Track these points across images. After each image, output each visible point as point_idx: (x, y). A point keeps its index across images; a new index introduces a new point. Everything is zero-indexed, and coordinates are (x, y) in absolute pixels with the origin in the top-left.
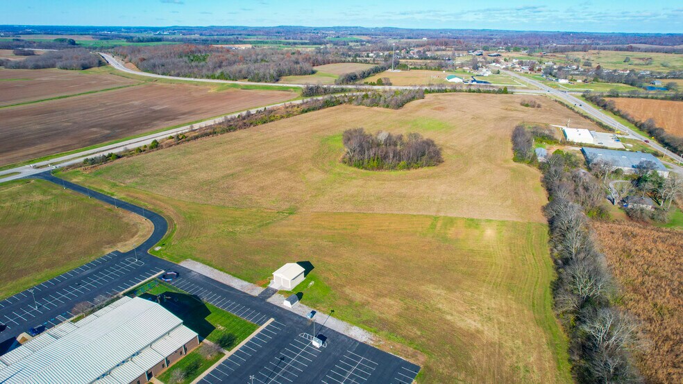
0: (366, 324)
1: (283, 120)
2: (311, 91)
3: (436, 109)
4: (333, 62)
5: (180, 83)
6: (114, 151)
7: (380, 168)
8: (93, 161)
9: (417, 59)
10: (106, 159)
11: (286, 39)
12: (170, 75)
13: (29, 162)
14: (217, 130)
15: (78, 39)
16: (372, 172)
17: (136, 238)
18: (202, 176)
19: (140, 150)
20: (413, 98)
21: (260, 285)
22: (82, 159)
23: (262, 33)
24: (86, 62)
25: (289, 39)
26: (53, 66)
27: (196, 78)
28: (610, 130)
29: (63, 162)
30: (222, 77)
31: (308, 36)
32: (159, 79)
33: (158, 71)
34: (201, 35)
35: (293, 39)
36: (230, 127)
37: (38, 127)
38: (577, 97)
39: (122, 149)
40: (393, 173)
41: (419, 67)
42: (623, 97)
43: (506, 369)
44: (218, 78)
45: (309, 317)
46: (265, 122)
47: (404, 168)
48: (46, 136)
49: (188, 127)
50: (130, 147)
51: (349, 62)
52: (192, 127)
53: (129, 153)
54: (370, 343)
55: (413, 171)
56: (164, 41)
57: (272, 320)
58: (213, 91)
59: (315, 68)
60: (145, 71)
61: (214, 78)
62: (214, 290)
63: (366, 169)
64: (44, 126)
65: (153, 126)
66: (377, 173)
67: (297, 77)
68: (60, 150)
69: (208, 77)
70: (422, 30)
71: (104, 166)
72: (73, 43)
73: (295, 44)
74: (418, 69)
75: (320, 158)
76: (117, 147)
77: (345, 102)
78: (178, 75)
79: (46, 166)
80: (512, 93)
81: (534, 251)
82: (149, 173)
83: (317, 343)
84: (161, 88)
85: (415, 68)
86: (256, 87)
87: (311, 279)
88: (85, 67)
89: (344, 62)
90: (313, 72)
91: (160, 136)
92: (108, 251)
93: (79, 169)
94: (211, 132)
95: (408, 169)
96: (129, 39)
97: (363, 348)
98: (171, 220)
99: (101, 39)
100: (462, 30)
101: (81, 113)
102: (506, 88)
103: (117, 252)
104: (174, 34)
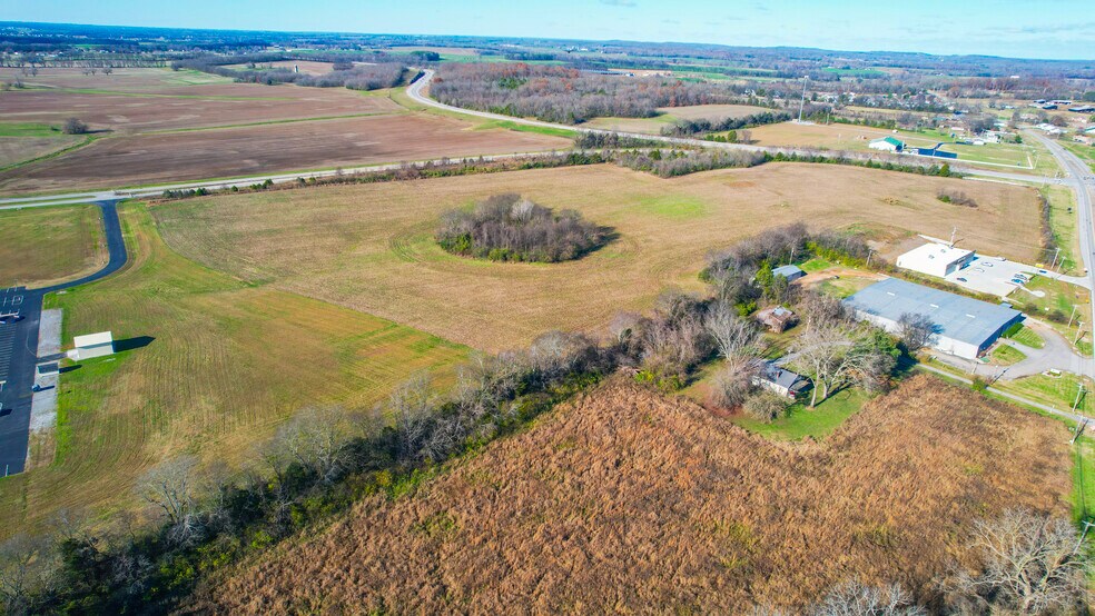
2: (590, 141)
3: (733, 185)
8: (173, 195)
10: (191, 194)
17: (62, 279)
19: (236, 190)
21: (63, 349)
26: (343, 84)
29: (150, 192)
32: (432, 108)
39: (220, 187)
47: (497, 257)
50: (231, 186)
53: (223, 192)
58: (470, 128)
63: (450, 250)
72: (433, 58)
73: (745, 73)
77: (612, 161)
80: (961, 177)
86: (523, 128)
87: (118, 356)
88: (372, 87)
90: (654, 115)
93: (147, 201)
95: (506, 260)
98: (128, 267)
99: (483, 53)
102: (947, 167)
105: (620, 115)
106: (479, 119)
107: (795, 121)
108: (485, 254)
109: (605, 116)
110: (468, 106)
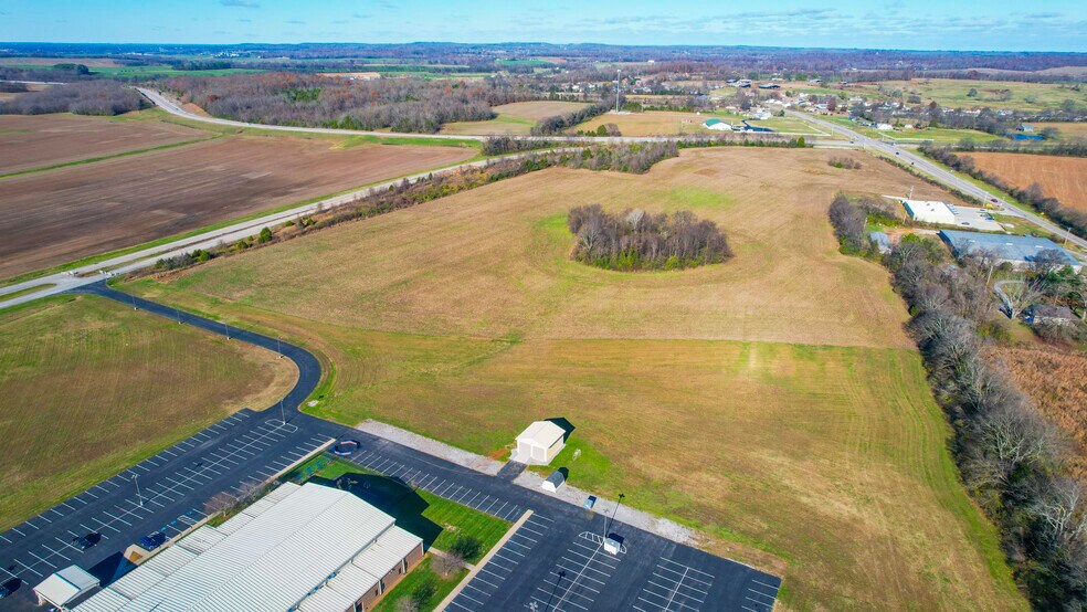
0: (680, 514)
1: (462, 193)
2: (498, 147)
3: (701, 172)
4: (520, 100)
5: (284, 136)
6: (203, 247)
7: (637, 267)
8: (172, 264)
9: (648, 93)
10: (192, 259)
11: (430, 63)
12: (263, 123)
13: (66, 267)
14: (363, 210)
15: (94, 65)
16: (624, 274)
17: (272, 388)
18: (357, 284)
19: (245, 245)
20: (662, 157)
21: (496, 458)
22: (154, 261)
23: (390, 54)
24: (120, 102)
25: (436, 62)
26: (64, 109)
27: (305, 126)
28: (975, 202)
29: (122, 265)
30: (348, 124)
31: (466, 57)
32: (246, 128)
33: (242, 116)
34: (292, 57)
35: (442, 63)
36: (382, 204)
37: (65, 209)
38: (911, 151)
39: (213, 243)
40: (660, 275)
41: (659, 106)
42: (980, 150)
43: (913, 577)
44: (342, 127)
45: (588, 506)
46: (435, 197)
47: (675, 266)
48: (82, 223)
49: (315, 205)
50: (228, 239)
51: (545, 99)
52: (320, 206)
53: (226, 250)
54: (694, 544)
55: (688, 272)
56: (234, 67)
57: (529, 513)
58: (336, 147)
59: (495, 110)
60: (219, 117)
61: (336, 127)
62: (424, 468)
63: (615, 269)
64: (75, 208)
65: (255, 204)
66: (633, 276)
67: (467, 123)
68: (108, 247)
69: (326, 126)
71: (192, 271)
72: (84, 71)
73: (448, 70)
74: (657, 109)
75: (538, 251)
76: (207, 240)
77: (555, 164)
78: (275, 123)
79: (95, 272)
80: (813, 146)
81: (908, 394)
82: (268, 281)
83: (611, 548)
84: (251, 143)
85: (652, 109)
86: (410, 141)
87: (576, 445)
88: (118, 111)
89: (538, 99)
90: (493, 116)
91: (273, 221)
92: (233, 409)
93: (150, 277)
94: (351, 214)
95: (682, 268)
96: (178, 65)
97: (683, 552)
98: (323, 356)
99: (129, 65)
100: (705, 47)
101: (130, 185)
102: (802, 139)
103: (247, 411)
104: (248, 56)
105: (466, 120)
107: (612, 112)
108: (658, 267)
109: (451, 121)
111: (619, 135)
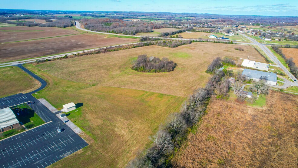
0: (83, 127)
1: (123, 50)
2: (144, 39)
3: (190, 49)
4: (164, 28)
5: (95, 34)
6: (49, 59)
7: (144, 71)
8: (39, 62)
9: (206, 28)
10: (44, 61)
11: (157, 17)
12: (94, 31)
13: (17, 61)
14: (93, 53)
16: (140, 72)
17: (32, 89)
18: (73, 69)
19: (58, 59)
20: (184, 44)
21: (58, 110)
22: (35, 61)
23: (148, 15)
25: (159, 17)
26: (55, 26)
27: (103, 32)
29: (29, 61)
30: (113, 32)
31: (167, 17)
32: (89, 32)
34: (124, 15)
35: (161, 18)
36: (99, 52)
37: (32, 48)
39: (52, 58)
40: (148, 74)
41: (200, 31)
44: (111, 33)
45: (64, 122)
46: (114, 51)
48: (30, 52)
49: (82, 51)
50: (55, 57)
51: (171, 28)
52: (84, 51)
53: (54, 59)
54: (79, 134)
55: (157, 73)
56: (106, 17)
57: (52, 121)
58: (106, 37)
59: (153, 30)
60: (86, 29)
62: (42, 110)
63: (138, 71)
64: (34, 48)
65: (73, 50)
66: (142, 73)
68: (32, 57)
69: (108, 32)
70: (222, 15)
71: (44, 63)
72: (71, 17)
73: (159, 20)
74: (200, 32)
75: (124, 65)
76: (50, 57)
77: (154, 44)
78: (97, 31)
79: (23, 62)
80: (235, 44)
82: (55, 67)
83: (59, 131)
84: (87, 36)
85: (199, 31)
86: (124, 37)
87: (78, 109)
88: (65, 27)
90: (152, 32)
91: (69, 54)
92: (19, 93)
93: (32, 64)
94: (90, 53)
95: (156, 72)
96: (93, 16)
97: (75, 135)
98: (49, 84)
99: (83, 16)
101: (51, 44)
102: (232, 41)
103: (22, 93)
104: (113, 14)
105: (144, 32)
106: (107, 35)
107: (187, 32)
108: (149, 71)
109: (140, 32)
110: (100, 31)
111: (182, 38)
